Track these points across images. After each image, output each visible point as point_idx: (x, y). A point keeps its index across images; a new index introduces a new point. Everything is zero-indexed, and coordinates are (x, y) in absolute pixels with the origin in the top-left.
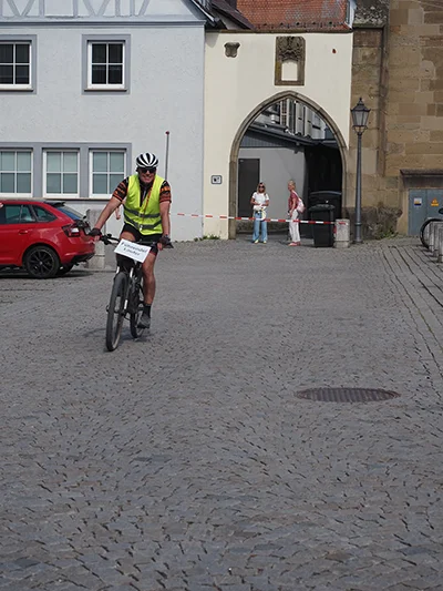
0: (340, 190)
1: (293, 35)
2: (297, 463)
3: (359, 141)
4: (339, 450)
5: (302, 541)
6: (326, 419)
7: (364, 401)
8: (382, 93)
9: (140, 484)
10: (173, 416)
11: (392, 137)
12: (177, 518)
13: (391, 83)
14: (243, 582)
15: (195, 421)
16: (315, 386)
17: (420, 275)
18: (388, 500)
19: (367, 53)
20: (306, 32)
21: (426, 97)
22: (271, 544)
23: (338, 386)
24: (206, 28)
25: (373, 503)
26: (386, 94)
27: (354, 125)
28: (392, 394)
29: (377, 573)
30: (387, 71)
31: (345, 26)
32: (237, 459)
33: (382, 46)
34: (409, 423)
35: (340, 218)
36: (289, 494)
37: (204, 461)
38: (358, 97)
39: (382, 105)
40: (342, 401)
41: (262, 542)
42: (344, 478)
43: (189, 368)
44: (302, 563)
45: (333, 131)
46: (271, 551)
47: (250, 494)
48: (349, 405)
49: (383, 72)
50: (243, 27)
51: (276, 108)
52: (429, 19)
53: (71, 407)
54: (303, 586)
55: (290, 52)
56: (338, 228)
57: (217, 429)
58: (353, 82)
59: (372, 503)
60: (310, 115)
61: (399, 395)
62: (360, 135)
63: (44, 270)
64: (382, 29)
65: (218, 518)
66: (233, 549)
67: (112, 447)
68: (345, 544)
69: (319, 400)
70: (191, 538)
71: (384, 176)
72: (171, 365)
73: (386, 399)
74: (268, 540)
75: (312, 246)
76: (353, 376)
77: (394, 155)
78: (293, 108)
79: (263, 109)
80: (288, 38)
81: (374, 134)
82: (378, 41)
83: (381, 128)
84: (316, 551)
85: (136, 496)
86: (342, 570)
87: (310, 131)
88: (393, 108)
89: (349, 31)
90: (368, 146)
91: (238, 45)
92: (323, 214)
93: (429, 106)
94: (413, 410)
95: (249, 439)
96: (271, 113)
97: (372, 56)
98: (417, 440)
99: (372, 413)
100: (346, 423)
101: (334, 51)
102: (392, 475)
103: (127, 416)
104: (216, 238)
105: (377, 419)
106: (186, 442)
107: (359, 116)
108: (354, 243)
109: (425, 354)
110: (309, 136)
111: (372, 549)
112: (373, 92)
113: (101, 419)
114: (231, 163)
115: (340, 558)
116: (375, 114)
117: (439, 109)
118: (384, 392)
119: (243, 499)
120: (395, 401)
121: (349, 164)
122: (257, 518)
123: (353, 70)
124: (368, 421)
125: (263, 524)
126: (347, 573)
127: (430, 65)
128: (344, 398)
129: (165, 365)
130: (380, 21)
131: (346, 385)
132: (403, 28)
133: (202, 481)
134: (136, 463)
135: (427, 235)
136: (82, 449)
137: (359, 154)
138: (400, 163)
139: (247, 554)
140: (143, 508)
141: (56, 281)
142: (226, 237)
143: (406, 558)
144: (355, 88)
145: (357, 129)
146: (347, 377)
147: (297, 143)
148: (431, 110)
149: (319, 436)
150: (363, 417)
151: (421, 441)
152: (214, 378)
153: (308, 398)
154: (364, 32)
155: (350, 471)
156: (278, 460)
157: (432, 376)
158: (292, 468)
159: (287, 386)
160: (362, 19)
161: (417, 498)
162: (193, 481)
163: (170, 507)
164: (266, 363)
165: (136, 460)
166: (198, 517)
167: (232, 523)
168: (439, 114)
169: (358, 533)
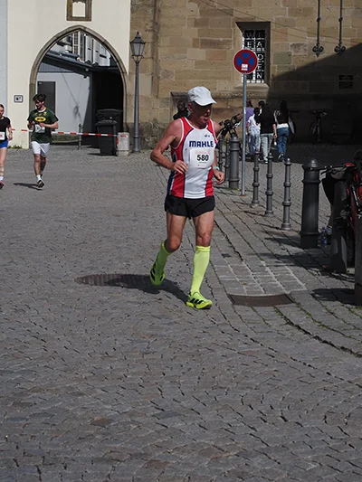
0: (122, 109)
2: (73, 340)
3: (137, 65)
4: (109, 328)
5: (71, 409)
6: (100, 301)
11: (164, 65)
13: (162, 21)
14: (17, 447)
16: (93, 273)
18: (147, 371)
21: (192, 33)
22: (45, 414)
23: (112, 272)
25: (134, 374)
26: (159, 30)
27: (133, 55)
29: (134, 436)
30: (159, 11)
32: (21, 338)
34: (169, 303)
35: (122, 131)
36: (64, 367)
38: (136, 31)
39: (156, 38)
40: (114, 285)
41: (37, 411)
42: (111, 352)
44: (70, 429)
45: (115, 60)
46: (43, 419)
47: (31, 368)
48: (119, 290)
49: (156, 11)
51: (69, 40)
54: (70, 449)
56: (120, 139)
57: (7, 311)
58: (132, 19)
60: (98, 47)
62: (137, 63)
66: (12, 419)
68: (109, 411)
69: (96, 285)
71: (157, 97)
74: (42, 409)
75: (98, 155)
76: (125, 263)
77: (166, 80)
78: (83, 39)
79: (58, 40)
81: (150, 61)
83: (154, 57)
84: (83, 418)
86: (104, 434)
87: (97, 59)
88: (163, 41)
90: (144, 72)
92: (108, 128)
93: (194, 40)
94: (174, 292)
95: (33, 319)
96: (65, 44)
98: (175, 318)
99: (139, 296)
100: (117, 305)
102: (152, 349)
104: (19, 148)
105: (143, 301)
107: (136, 47)
108: (133, 152)
109: (186, 244)
110: (97, 64)
111: (131, 414)
112: (148, 27)
114: (31, 85)
115: (104, 423)
116: (150, 46)
117: (202, 43)
119: (23, 373)
121: (129, 87)
122: (34, 390)
123: (132, 9)
124: (135, 303)
125: (39, 394)
126: (109, 437)
127: (194, 6)
128: (116, 282)
131: (119, 272)
137: (137, 78)
138: (170, 86)
139: (23, 423)
142: (27, 147)
143: (159, 421)
144: (134, 24)
145: (135, 58)
146: (120, 265)
147: (87, 70)
148: (195, 46)
149: (93, 316)
150: (131, 299)
151: (179, 319)
152: (8, 267)
153: (87, 283)
155: (116, 346)
156: (56, 337)
157: (190, 263)
158: (68, 344)
159: (69, 273)
161: (172, 369)
164: (53, 253)
167: (11, 395)
168: (202, 47)
169: (120, 401)
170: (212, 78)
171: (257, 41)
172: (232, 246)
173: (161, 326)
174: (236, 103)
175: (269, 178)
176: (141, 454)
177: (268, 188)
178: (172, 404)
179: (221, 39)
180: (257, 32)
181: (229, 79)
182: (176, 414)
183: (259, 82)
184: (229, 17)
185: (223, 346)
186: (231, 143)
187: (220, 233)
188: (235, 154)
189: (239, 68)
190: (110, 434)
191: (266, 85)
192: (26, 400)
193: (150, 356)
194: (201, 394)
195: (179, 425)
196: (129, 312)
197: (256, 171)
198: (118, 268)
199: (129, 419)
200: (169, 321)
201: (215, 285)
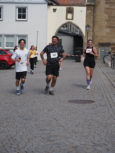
2: (66, 120)
3: (88, 34)
4: (78, 117)
5: (66, 142)
6: (75, 108)
7: (86, 103)
8: (94, 22)
9: (23, 126)
10: (34, 107)
11: (96, 34)
12: (32, 136)
13: (96, 20)
15: (40, 108)
16: (73, 99)
18: (90, 131)
19: (90, 12)
20: (74, 6)
21: (105, 24)
22: (57, 143)
23: (79, 99)
26: (95, 23)
27: (86, 31)
28: (93, 102)
29: (86, 152)
30: (95, 17)
31: (85, 5)
32: (50, 119)
33: (94, 10)
34: (97, 109)
36: (63, 129)
37: (41, 120)
38: (87, 23)
39: (94, 25)
40: (80, 103)
41: (55, 143)
42: (78, 125)
43: (39, 94)
44: (65, 149)
45: (81, 32)
46: (57, 145)
47: (53, 129)
48: (81, 105)
49: (94, 17)
50: (58, 5)
51: (66, 26)
52: (106, 3)
53: (7, 104)
55: (70, 11)
56: (82, 57)
57: (46, 111)
58: (86, 19)
59: (85, 132)
60: (75, 28)
61: (95, 102)
62: (88, 33)
63: (4, 67)
64: (94, 5)
65: (43, 136)
66: (47, 145)
67: (16, 115)
68: (77, 143)
69: (74, 103)
70: (35, 141)
71: (94, 44)
72: (35, 93)
73: (91, 103)
74: (56, 142)
75: (75, 62)
76: (83, 96)
77: (97, 39)
78: (71, 26)
79: (63, 26)
80: (69, 8)
81: (92, 33)
82: (93, 9)
83: (93, 31)
84: (69, 145)
85: (21, 129)
86: (76, 151)
88: (96, 26)
90: (90, 36)
91: (56, 9)
92: (78, 54)
94: (98, 106)
95: (54, 113)
97: (91, 13)
99: (87, 107)
100: (80, 110)
101: (81, 11)
103: (22, 107)
106: (37, 114)
107: (88, 28)
109: (103, 91)
110: (75, 33)
111: (85, 145)
112: (91, 22)
113: (14, 108)
115: (76, 147)
116: (92, 28)
117: (108, 27)
118: (91, 101)
119: (51, 130)
120: (93, 104)
121: (85, 41)
123: (86, 16)
124: (86, 109)
125: (55, 137)
126: (77, 152)
127: (106, 15)
128: (80, 102)
129: (33, 93)
131: (81, 99)
132: (99, 5)
133: (40, 125)
136: (8, 116)
137: (87, 38)
138: (98, 41)
139: (50, 146)
140: (23, 133)
141: (7, 70)
143: (94, 147)
144: (86, 21)
145: (87, 31)
146: (81, 97)
147: (72, 35)
148: (106, 27)
149: (73, 113)
150: (85, 108)
151: (100, 115)
152: (46, 97)
153: (71, 102)
154: (89, 6)
155: (80, 123)
156: (61, 120)
157: (104, 97)
158: (65, 122)
159: (65, 99)
160: (89, 3)
161: (98, 131)
162: (38, 125)
163: (31, 133)
164: (60, 93)
165: (23, 119)
166: (38, 135)
167: (47, 137)
168: (108, 28)
169: (81, 140)
170: (111, 38)
173: (94, 117)
178: (98, 142)
179: (114, 26)
182: (99, 145)
185: (114, 124)
192: (51, 139)
193: (91, 126)
194: (107, 139)
195: (100, 149)
196: (84, 112)
198: (81, 98)
199: (84, 146)
200: (97, 115)
201: (112, 104)
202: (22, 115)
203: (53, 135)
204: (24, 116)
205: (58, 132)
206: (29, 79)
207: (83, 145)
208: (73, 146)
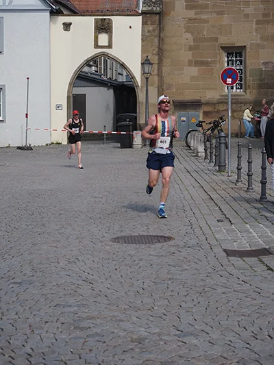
0: (136, 113)
1: (105, 17)
2: (112, 283)
3: (147, 81)
5: (116, 331)
6: (129, 255)
7: (153, 243)
8: (161, 53)
9: (15, 299)
10: (34, 255)
11: (167, 80)
12: (38, 319)
13: (166, 47)
14: (80, 358)
15: (48, 259)
16: (123, 234)
17: (186, 164)
18: (168, 304)
19: (151, 28)
20: (113, 15)
21: (187, 56)
22: (97, 334)
23: (137, 234)
24: (50, 13)
25: (159, 306)
26: (163, 54)
27: (144, 73)
28: (170, 238)
29: (163, 349)
30: (163, 39)
31: (137, 12)
32: (74, 281)
34: (181, 256)
35: (136, 130)
36: (108, 302)
37: (54, 283)
38: (146, 55)
39: (161, 60)
40: (139, 243)
41: (92, 333)
42: (141, 291)
43: (43, 225)
44: (116, 345)
45: (131, 77)
46: (97, 338)
47: (84, 303)
48: (143, 246)
49: (161, 40)
50: (74, 13)
51: (95, 62)
52: (188, 7)
54: (117, 359)
55: (104, 27)
56: (135, 136)
57: (62, 263)
58: (142, 46)
60: (116, 68)
61: (174, 239)
62: (147, 79)
64: (159, 13)
65: (64, 318)
66: (74, 338)
68: (142, 332)
69: (125, 243)
70: (47, 332)
72: (33, 223)
73: (166, 241)
74: (95, 331)
75: (119, 148)
76: (145, 227)
77: (169, 91)
78: (106, 62)
79: (87, 63)
80: (102, 19)
81: (156, 78)
82: (158, 23)
83: (160, 75)
84: (125, 337)
85: (12, 307)
86: (141, 348)
87: (116, 76)
88: (167, 62)
89: (139, 15)
90: (152, 85)
91: (70, 24)
92: (126, 128)
93: (189, 61)
94: (183, 248)
95: (82, 268)
96: (92, 66)
97: (154, 30)
98: (185, 267)
99: (158, 250)
100: (142, 257)
101: (130, 27)
102: (171, 288)
103: (6, 256)
104: (59, 143)
105: (161, 254)
106: (43, 272)
107: (146, 67)
108: (145, 145)
109: (190, 213)
110: (116, 80)
111: (159, 335)
112: (155, 52)
114: (68, 97)
115: (140, 341)
116: (156, 66)
117: (195, 63)
118: (164, 237)
119: (79, 306)
120: (172, 242)
121: (141, 97)
122: (88, 318)
123: (142, 39)
124: (155, 256)
125: (92, 321)
126: (144, 350)
127: (189, 36)
129: (29, 223)
130: (158, 9)
131: (141, 233)
132: (172, 13)
133: (54, 296)
134: (12, 285)
135: (189, 140)
137: (147, 90)
138: (172, 96)
139: (82, 341)
140: (16, 314)
142: (66, 143)
143: (180, 339)
144: (144, 50)
145: (146, 75)
146: (142, 228)
147: (109, 84)
148: (190, 63)
149: (125, 266)
150: (152, 253)
151: (188, 267)
152: (60, 231)
153: (118, 242)
154: (148, 15)
155: (144, 287)
156: (100, 281)
157: (194, 226)
158: (109, 286)
159: (105, 235)
160: (147, 7)
161: (186, 302)
162: (48, 296)
163: (34, 313)
164: (92, 221)
165: (12, 283)
166: (51, 318)
167: (72, 322)
168: (195, 66)
169: (150, 325)
170: (203, 88)
171: (236, 61)
172: (224, 214)
173: (176, 272)
174: (221, 107)
175: (250, 163)
176: (169, 362)
177: (249, 171)
178: (188, 327)
179: (209, 60)
180: (236, 54)
181: (215, 89)
183: (238, 91)
184: (215, 43)
185: (221, 286)
186: (220, 137)
187: (213, 204)
188: (223, 146)
189: (225, 82)
190: (145, 348)
191: (244, 93)
193: (170, 294)
194: (209, 320)
195: (195, 341)
196: (151, 262)
197: (239, 158)
198: (140, 231)
199: (158, 338)
200: (180, 269)
201: (213, 242)
202: (8, 274)
203: (85, 315)
204: (14, 275)
205: (96, 310)
206: (13, 191)
207: (155, 335)
208: (134, 338)
